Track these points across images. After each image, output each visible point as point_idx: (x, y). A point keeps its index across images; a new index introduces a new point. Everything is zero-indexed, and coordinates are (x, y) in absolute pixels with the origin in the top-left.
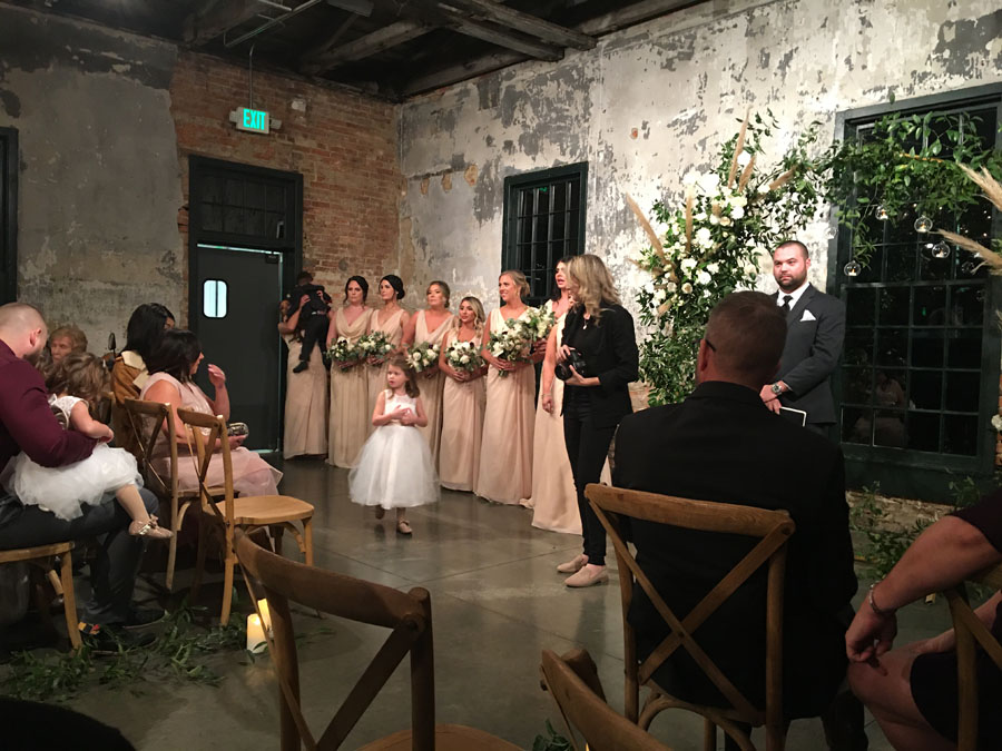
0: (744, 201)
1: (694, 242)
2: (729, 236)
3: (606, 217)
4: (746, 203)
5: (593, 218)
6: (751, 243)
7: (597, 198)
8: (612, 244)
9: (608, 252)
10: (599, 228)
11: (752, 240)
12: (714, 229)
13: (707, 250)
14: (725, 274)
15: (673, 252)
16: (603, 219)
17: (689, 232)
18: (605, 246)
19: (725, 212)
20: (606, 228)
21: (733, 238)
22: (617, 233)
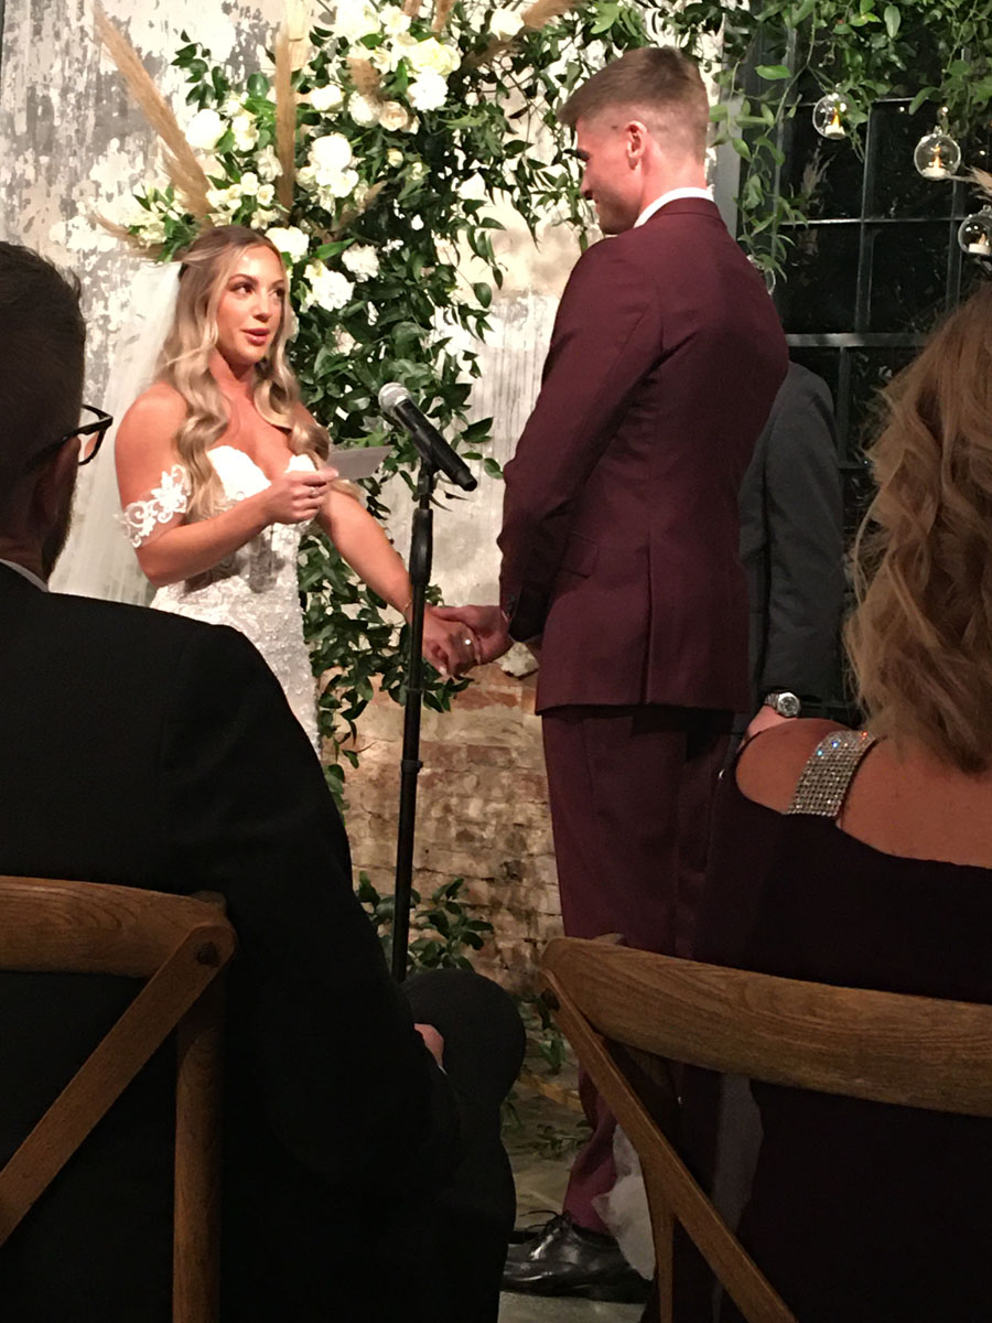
0: (451, 58)
1: (304, 176)
2: (405, 164)
3: (64, 92)
4: (456, 65)
5: (22, 93)
6: (473, 188)
7: (37, 31)
8: (84, 184)
9: (69, 209)
10: (41, 126)
11: (477, 180)
12: (365, 139)
13: (339, 202)
14: (400, 282)
15: (235, 205)
16: (55, 99)
17: (283, 144)
18: (60, 188)
19: (393, 87)
20: (64, 128)
21: (418, 171)
22: (99, 148)
